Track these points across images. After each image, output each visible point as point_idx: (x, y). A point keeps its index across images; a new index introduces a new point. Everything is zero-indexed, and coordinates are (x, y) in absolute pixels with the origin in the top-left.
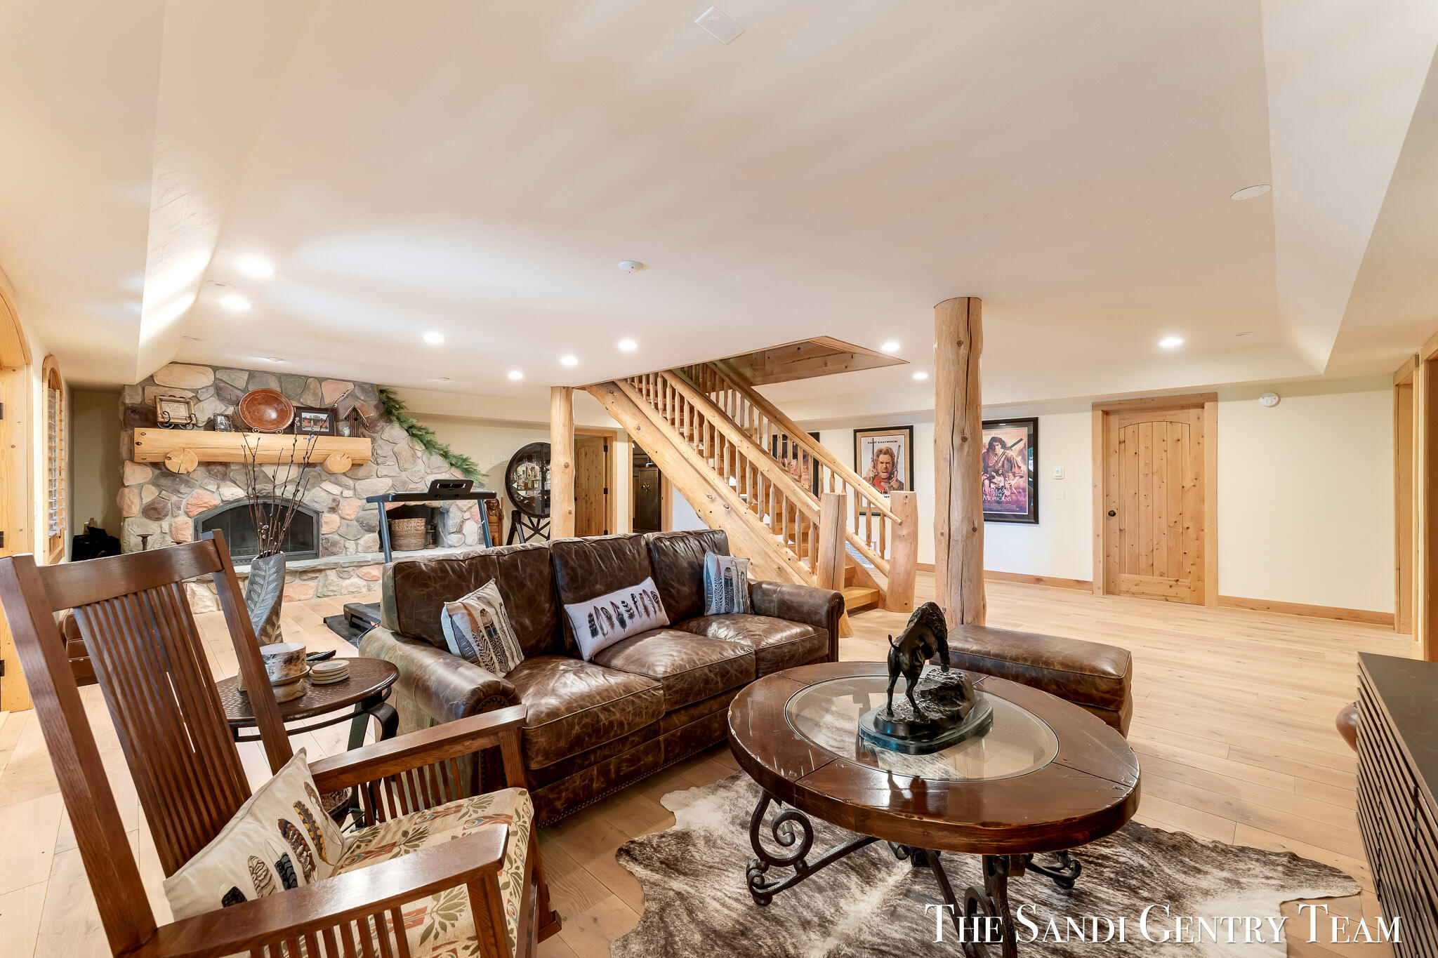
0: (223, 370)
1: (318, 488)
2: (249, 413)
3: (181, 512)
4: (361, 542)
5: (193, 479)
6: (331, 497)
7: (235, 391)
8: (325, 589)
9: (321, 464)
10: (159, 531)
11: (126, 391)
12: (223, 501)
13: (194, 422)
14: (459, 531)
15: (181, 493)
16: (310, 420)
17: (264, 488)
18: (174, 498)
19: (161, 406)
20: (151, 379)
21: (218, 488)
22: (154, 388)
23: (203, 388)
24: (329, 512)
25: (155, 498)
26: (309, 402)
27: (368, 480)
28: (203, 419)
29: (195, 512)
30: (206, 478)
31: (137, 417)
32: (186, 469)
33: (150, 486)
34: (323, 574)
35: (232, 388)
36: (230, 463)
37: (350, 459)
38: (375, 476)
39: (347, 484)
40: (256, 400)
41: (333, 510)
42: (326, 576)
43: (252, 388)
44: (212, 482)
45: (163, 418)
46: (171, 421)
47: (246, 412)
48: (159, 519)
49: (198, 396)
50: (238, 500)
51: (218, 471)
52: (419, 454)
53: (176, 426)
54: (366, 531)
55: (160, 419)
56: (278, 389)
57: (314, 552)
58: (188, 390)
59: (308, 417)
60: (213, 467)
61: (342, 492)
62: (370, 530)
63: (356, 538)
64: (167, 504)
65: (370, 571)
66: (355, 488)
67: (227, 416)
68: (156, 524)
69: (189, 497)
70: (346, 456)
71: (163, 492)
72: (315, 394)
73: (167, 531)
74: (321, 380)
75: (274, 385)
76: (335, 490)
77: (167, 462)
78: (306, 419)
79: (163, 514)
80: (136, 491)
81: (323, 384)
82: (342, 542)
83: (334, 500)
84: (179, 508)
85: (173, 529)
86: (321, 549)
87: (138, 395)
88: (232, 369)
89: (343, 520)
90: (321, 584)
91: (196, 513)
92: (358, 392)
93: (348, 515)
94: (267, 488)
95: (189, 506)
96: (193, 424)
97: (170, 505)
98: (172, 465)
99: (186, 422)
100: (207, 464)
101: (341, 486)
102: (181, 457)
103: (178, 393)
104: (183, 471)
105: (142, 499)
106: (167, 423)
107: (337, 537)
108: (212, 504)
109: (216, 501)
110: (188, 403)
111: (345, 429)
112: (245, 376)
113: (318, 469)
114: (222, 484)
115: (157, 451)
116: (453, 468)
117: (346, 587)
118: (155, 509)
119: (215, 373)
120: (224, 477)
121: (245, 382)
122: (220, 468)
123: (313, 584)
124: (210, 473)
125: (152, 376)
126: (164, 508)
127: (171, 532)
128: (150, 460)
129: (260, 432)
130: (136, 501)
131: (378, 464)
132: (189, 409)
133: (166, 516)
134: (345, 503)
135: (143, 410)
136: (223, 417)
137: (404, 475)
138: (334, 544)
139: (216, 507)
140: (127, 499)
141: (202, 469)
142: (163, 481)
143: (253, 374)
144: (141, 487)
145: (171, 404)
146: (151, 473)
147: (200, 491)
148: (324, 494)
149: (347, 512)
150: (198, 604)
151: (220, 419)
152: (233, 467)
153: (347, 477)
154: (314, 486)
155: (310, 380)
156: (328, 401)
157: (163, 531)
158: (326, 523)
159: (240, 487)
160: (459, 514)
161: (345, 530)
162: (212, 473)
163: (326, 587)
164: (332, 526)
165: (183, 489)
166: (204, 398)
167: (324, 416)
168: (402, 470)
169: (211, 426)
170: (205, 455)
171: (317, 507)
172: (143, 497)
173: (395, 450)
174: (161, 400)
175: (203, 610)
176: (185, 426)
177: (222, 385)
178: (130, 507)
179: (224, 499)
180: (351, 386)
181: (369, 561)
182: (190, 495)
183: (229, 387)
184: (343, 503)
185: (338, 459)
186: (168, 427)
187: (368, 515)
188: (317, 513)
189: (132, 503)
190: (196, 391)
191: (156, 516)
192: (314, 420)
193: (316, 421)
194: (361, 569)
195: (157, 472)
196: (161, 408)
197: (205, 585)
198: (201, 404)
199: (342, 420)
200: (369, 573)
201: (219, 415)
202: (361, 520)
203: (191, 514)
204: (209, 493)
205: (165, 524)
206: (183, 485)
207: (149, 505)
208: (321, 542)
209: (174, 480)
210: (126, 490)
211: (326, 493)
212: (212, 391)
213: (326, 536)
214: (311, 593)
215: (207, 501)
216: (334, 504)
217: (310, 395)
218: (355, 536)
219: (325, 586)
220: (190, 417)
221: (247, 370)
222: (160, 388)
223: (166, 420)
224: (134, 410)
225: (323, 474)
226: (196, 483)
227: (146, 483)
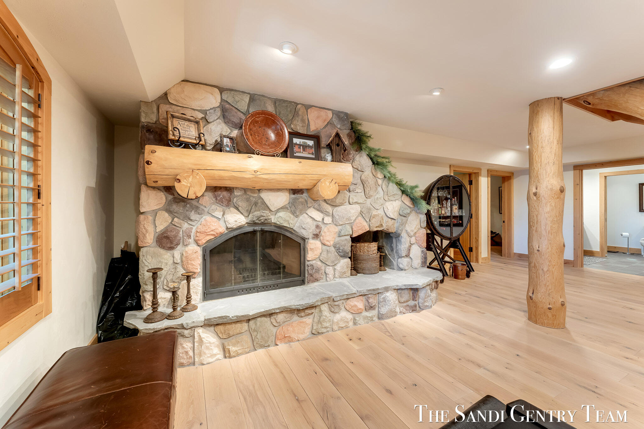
0: (229, 92)
1: (305, 214)
2: (251, 135)
3: (191, 240)
4: (338, 267)
5: (202, 205)
6: (315, 223)
7: (239, 113)
8: (320, 326)
9: (308, 190)
10: (171, 262)
11: (142, 108)
12: (227, 228)
13: (202, 142)
14: (407, 256)
15: (191, 220)
16: (300, 145)
17: (262, 214)
18: (185, 226)
19: (172, 122)
20: (165, 96)
21: (223, 215)
22: (168, 106)
23: (211, 109)
24: (313, 238)
25: (169, 226)
26: (298, 128)
27: (342, 207)
28: (210, 139)
29: (204, 240)
30: (213, 204)
31: (152, 137)
32: (195, 193)
33: (164, 212)
34: (317, 310)
35: (236, 110)
36: (233, 188)
37: (337, 184)
38: (347, 203)
39: (327, 211)
40: (257, 122)
41: (316, 236)
42: (321, 311)
43: (251, 110)
44: (218, 208)
45: (174, 135)
46: (181, 139)
47: (249, 134)
48: (171, 248)
49: (207, 118)
50: (240, 228)
51: (224, 197)
52: (380, 182)
53: (186, 146)
54: (341, 256)
55: (171, 137)
56: (274, 112)
57: (301, 278)
58: (197, 110)
59: (298, 143)
60: (219, 193)
61: (323, 219)
62: (344, 256)
63: (334, 264)
64: (179, 231)
65: (356, 303)
66: (333, 214)
67: (231, 139)
68: (169, 254)
69: (198, 225)
70: (333, 182)
71: (176, 219)
72: (303, 121)
73: (179, 261)
74: (308, 107)
75: (270, 108)
76: (318, 216)
77: (177, 185)
78: (296, 144)
79: (175, 243)
80: (151, 218)
81: (309, 110)
82: (323, 268)
83: (317, 227)
84: (189, 237)
85: (184, 259)
86: (306, 275)
87: (153, 113)
88: (236, 91)
89: (324, 247)
90: (316, 320)
91: (204, 242)
92: (335, 121)
93: (328, 241)
94: (265, 215)
95: (198, 234)
96: (202, 145)
97: (181, 233)
98: (182, 189)
99: (195, 142)
100: (214, 189)
101: (322, 212)
102: (190, 179)
103: (189, 114)
104: (192, 196)
105: (156, 227)
106: (178, 141)
107: (319, 263)
108: (218, 231)
109: (222, 229)
110: (197, 123)
111: (327, 155)
112: (247, 99)
113: (305, 195)
114: (227, 210)
115: (167, 172)
116: (404, 196)
117: (337, 322)
118: (167, 238)
119: (221, 95)
120: (229, 203)
121: (247, 104)
122: (225, 194)
123: (308, 320)
124: (216, 199)
125: (166, 94)
126: (176, 236)
127: (182, 261)
128: (161, 183)
129: (261, 155)
130: (151, 228)
131: (350, 191)
132: (199, 129)
133: (178, 244)
134: (326, 230)
135: (157, 130)
136: (228, 139)
137: (369, 201)
138: (318, 270)
139: (222, 235)
140: (142, 226)
141: (210, 195)
142: (175, 207)
143: (253, 98)
144: (155, 213)
145: (182, 122)
146: (164, 198)
147: (208, 218)
148: (309, 220)
149: (328, 238)
150: (205, 353)
151: (226, 141)
152: (237, 193)
153: (327, 203)
154: (301, 213)
155: (299, 106)
156: (313, 128)
157: (175, 261)
158: (311, 249)
159: (242, 214)
160: (408, 239)
161: (325, 256)
162: (218, 198)
163: (321, 323)
164: (316, 253)
165: (193, 215)
166: (212, 120)
167: (311, 143)
168: (367, 197)
169: (218, 147)
170: (213, 178)
171: (304, 233)
172: (157, 225)
173: (363, 177)
174: (173, 116)
175: (210, 360)
176: (194, 146)
177: (227, 106)
178: (144, 236)
179: (229, 226)
180: (330, 115)
181: (355, 293)
182: (199, 223)
183: (234, 109)
184: (324, 229)
185: (328, 184)
186: (179, 146)
187: (342, 241)
188: (304, 239)
189: (147, 231)
190: (205, 112)
191: (168, 246)
192: (303, 146)
193: (305, 147)
194: (348, 301)
195: (170, 197)
196: (172, 125)
197: (212, 328)
198: (210, 126)
199: (324, 148)
200: (356, 306)
201: (225, 136)
202: (338, 246)
203: (200, 242)
204: (216, 219)
205: (177, 253)
206: (193, 212)
207: (162, 234)
208: (306, 268)
209: (185, 206)
210: (142, 217)
211: (311, 219)
212: (219, 113)
213: (311, 263)
214: (307, 331)
215: (213, 228)
216: (318, 231)
217: (299, 122)
218: (333, 262)
219: (319, 322)
220: (200, 138)
221: (249, 93)
222: (173, 107)
223: (177, 138)
224: (149, 129)
225: (310, 200)
226: (205, 209)
227: (160, 209)
